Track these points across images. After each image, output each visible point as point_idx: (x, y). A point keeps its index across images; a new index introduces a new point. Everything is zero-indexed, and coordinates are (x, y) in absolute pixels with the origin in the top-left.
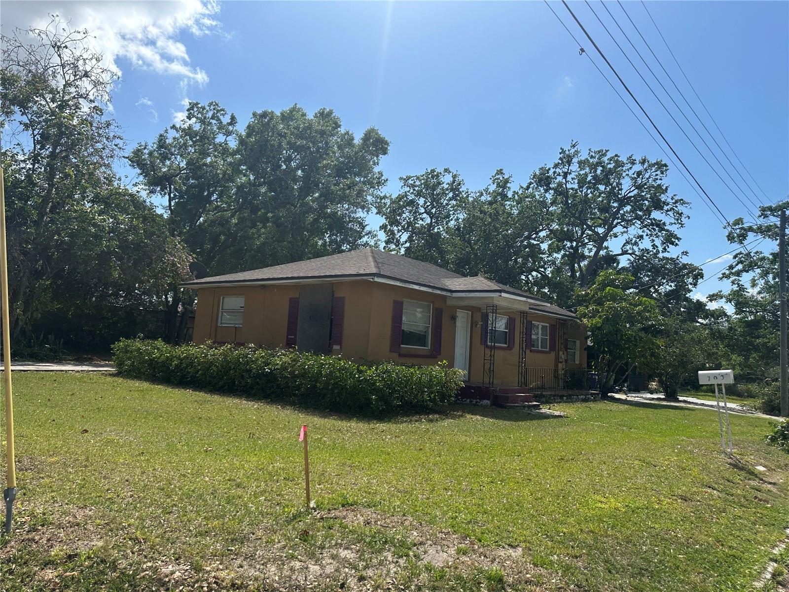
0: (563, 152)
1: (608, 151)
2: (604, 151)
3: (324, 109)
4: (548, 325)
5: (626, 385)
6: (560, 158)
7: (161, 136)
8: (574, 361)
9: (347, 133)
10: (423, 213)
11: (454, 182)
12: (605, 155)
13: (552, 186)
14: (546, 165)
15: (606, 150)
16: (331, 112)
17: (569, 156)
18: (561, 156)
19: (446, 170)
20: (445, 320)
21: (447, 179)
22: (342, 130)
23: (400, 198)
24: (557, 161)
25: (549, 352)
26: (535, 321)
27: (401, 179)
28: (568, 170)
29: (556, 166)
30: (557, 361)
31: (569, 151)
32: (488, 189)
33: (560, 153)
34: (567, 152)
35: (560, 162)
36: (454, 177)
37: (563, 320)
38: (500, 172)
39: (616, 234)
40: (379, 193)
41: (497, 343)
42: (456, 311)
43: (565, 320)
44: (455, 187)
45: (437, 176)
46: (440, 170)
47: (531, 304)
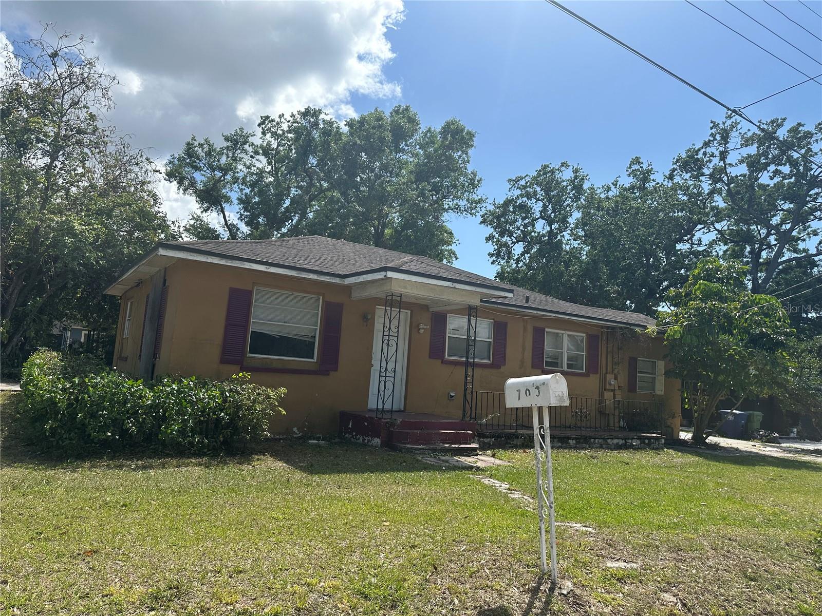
0: (715, 125)
1: (785, 119)
2: (780, 121)
3: (400, 106)
4: (585, 335)
5: (795, 430)
6: (712, 134)
7: (188, 144)
8: (654, 390)
9: (429, 130)
10: (538, 218)
11: (576, 178)
12: (780, 126)
13: (706, 171)
14: (694, 145)
15: (782, 119)
16: (407, 109)
17: (725, 130)
18: (714, 131)
19: (564, 164)
20: (348, 320)
21: (567, 175)
22: (423, 128)
23: (507, 203)
24: (707, 138)
25: (587, 375)
26: (549, 327)
27: (510, 180)
28: (725, 148)
29: (707, 144)
30: (603, 388)
31: (724, 123)
32: (617, 181)
33: (711, 128)
34: (721, 126)
35: (712, 139)
36: (576, 171)
37: (608, 327)
38: (637, 161)
39: (815, 231)
40: (475, 196)
41: (477, 358)
42: (375, 308)
43: (613, 328)
44: (577, 186)
45: (553, 172)
46: (555, 165)
47: (482, 294)
